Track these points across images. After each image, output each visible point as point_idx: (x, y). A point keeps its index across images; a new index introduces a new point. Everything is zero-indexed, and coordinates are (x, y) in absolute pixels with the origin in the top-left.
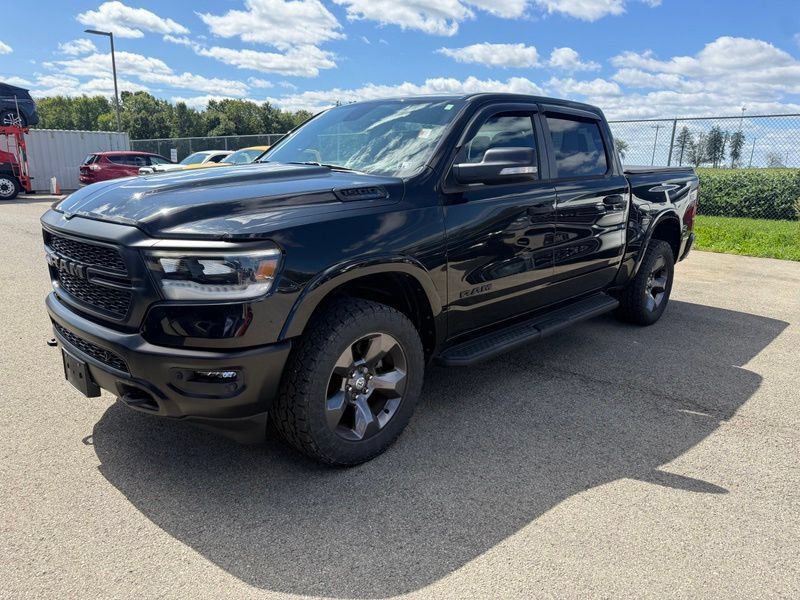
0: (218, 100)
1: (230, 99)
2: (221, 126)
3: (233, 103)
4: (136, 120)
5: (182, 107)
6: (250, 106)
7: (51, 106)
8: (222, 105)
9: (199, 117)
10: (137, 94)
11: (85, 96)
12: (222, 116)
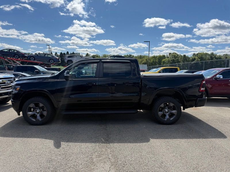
0: (196, 53)
1: (200, 52)
2: (196, 60)
3: (200, 53)
4: (171, 60)
5: (185, 56)
6: (206, 54)
7: (152, 58)
8: (197, 54)
9: (189, 58)
10: (173, 53)
11: (160, 55)
12: (196, 57)
